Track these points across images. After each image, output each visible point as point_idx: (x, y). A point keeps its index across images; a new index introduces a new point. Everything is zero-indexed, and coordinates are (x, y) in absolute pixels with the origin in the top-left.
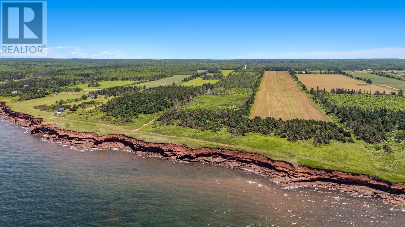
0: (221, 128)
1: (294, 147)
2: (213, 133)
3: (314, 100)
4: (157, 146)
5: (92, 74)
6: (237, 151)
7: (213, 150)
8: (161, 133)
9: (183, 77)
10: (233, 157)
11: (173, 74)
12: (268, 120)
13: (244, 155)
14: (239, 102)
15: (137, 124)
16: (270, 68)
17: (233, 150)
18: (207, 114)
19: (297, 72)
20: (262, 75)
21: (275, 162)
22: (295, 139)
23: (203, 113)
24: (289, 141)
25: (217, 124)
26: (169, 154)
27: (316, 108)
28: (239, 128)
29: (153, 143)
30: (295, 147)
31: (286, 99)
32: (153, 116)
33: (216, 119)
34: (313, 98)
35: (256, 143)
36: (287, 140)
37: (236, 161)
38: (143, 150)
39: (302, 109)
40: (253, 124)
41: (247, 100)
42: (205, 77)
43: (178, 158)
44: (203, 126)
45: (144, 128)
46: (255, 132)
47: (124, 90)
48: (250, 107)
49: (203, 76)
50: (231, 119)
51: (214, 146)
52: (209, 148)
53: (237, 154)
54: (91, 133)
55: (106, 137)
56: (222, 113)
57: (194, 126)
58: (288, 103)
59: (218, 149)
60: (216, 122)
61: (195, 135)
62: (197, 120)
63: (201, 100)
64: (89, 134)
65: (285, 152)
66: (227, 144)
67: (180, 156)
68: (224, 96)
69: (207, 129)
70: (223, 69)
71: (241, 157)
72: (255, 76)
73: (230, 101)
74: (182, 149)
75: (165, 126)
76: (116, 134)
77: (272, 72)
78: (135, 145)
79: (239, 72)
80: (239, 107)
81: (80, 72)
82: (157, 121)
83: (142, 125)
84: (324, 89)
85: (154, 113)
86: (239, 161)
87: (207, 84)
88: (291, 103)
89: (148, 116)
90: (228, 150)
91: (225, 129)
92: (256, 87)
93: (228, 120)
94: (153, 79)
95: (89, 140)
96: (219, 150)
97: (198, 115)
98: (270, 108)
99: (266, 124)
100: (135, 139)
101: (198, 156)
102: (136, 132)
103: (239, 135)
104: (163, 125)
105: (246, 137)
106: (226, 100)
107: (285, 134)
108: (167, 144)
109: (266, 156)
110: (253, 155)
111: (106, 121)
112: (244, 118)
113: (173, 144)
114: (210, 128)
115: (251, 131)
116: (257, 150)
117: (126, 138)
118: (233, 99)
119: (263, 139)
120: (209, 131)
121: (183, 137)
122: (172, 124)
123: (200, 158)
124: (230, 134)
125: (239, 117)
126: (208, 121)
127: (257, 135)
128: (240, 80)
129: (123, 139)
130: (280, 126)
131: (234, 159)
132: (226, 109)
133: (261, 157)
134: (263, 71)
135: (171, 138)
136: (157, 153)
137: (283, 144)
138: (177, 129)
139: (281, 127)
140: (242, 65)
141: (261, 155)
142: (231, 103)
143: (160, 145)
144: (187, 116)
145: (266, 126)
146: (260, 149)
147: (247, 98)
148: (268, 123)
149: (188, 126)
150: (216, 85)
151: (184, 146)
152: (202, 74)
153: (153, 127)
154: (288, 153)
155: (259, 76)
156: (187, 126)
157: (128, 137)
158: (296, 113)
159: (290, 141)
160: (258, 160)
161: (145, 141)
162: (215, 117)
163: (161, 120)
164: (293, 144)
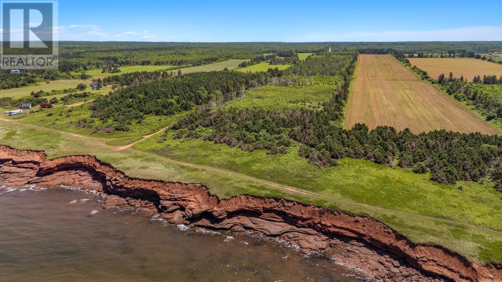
0: (287, 146)
1: (453, 202)
2: (270, 157)
3: (450, 94)
4: (148, 186)
5: (121, 58)
6: (319, 207)
7: (266, 202)
8: (167, 156)
9: (240, 61)
10: (309, 222)
11: (229, 58)
12: (382, 131)
13: (337, 219)
14: (322, 96)
15: (135, 134)
16: (366, 50)
17: (309, 206)
18: (263, 118)
19: (407, 55)
20: (356, 58)
21: (417, 248)
22: (451, 179)
23: (256, 115)
24: (435, 182)
25: (280, 138)
26: (169, 207)
27: (462, 109)
28: (323, 147)
29: (142, 180)
30: (456, 200)
31: (402, 92)
32: (169, 119)
33: (279, 127)
34: (448, 91)
35: (362, 187)
36: (431, 179)
37: (316, 232)
38: (121, 195)
39: (436, 109)
40: (353, 140)
41: (336, 93)
42: (272, 61)
43: (187, 219)
44: (254, 142)
45: (142, 143)
46: (357, 157)
47: (145, 77)
48: (342, 105)
49: (269, 61)
50: (309, 128)
51: (268, 192)
52: (256, 197)
53: (320, 217)
54: (40, 152)
55: (62, 161)
56: (291, 116)
57: (236, 141)
58: (407, 100)
59: (277, 200)
60: (279, 133)
61: (233, 163)
62: (244, 129)
63: (260, 94)
64: (35, 153)
65: (437, 217)
66: (297, 186)
67: (191, 212)
68: (297, 86)
69: (260, 149)
70: (299, 53)
71: (329, 225)
72: (345, 59)
73: (307, 95)
74: (198, 196)
75: (181, 140)
76: (83, 156)
77: (369, 55)
78: (110, 181)
79: (322, 55)
80: (323, 105)
81: (105, 55)
82: (172, 129)
83: (139, 137)
84: (462, 77)
85: (173, 114)
86: (325, 233)
87: (273, 69)
88: (412, 98)
89: (160, 120)
90: (299, 203)
91: (294, 149)
92: (349, 74)
93: (303, 130)
94: (198, 64)
95: (31, 165)
96: (278, 203)
97: (247, 119)
98: (377, 107)
99: (379, 139)
100: (112, 167)
101: (231, 215)
102: (122, 152)
103: (324, 164)
104: (179, 138)
105: (339, 169)
106: (300, 93)
107: (422, 163)
108: (169, 182)
109: (392, 226)
110: (357, 221)
111: (83, 127)
112: (333, 127)
113: (181, 184)
114: (266, 146)
115: (348, 156)
116: (366, 208)
117: (98, 165)
118: (312, 91)
119: (377, 177)
120: (262, 154)
121: (208, 165)
122: (195, 136)
123: (235, 220)
124: (303, 162)
125: (323, 123)
126: (263, 132)
127: (362, 165)
128: (323, 65)
129: (94, 165)
130: (409, 145)
131: (312, 226)
132: (299, 109)
133: (377, 228)
134: (357, 53)
135: (183, 167)
136: (147, 201)
137: (426, 192)
138: (201, 147)
139: (411, 147)
140: (325, 48)
141: (377, 221)
142: (309, 98)
143: (155, 184)
144: (227, 120)
145: (380, 144)
146: (374, 205)
147: (335, 91)
148: (383, 137)
149: (224, 142)
150: (287, 72)
151: (204, 189)
152: (268, 58)
153: (158, 142)
154: (445, 218)
155: (352, 60)
156: (222, 140)
157: (103, 164)
158: (427, 117)
159: (440, 182)
160: (371, 234)
161: (127, 173)
162: (277, 123)
163: (180, 128)
164: (448, 192)
